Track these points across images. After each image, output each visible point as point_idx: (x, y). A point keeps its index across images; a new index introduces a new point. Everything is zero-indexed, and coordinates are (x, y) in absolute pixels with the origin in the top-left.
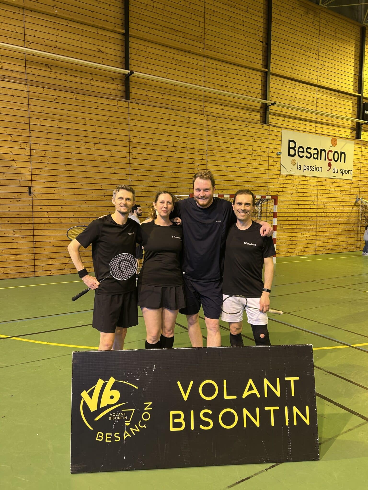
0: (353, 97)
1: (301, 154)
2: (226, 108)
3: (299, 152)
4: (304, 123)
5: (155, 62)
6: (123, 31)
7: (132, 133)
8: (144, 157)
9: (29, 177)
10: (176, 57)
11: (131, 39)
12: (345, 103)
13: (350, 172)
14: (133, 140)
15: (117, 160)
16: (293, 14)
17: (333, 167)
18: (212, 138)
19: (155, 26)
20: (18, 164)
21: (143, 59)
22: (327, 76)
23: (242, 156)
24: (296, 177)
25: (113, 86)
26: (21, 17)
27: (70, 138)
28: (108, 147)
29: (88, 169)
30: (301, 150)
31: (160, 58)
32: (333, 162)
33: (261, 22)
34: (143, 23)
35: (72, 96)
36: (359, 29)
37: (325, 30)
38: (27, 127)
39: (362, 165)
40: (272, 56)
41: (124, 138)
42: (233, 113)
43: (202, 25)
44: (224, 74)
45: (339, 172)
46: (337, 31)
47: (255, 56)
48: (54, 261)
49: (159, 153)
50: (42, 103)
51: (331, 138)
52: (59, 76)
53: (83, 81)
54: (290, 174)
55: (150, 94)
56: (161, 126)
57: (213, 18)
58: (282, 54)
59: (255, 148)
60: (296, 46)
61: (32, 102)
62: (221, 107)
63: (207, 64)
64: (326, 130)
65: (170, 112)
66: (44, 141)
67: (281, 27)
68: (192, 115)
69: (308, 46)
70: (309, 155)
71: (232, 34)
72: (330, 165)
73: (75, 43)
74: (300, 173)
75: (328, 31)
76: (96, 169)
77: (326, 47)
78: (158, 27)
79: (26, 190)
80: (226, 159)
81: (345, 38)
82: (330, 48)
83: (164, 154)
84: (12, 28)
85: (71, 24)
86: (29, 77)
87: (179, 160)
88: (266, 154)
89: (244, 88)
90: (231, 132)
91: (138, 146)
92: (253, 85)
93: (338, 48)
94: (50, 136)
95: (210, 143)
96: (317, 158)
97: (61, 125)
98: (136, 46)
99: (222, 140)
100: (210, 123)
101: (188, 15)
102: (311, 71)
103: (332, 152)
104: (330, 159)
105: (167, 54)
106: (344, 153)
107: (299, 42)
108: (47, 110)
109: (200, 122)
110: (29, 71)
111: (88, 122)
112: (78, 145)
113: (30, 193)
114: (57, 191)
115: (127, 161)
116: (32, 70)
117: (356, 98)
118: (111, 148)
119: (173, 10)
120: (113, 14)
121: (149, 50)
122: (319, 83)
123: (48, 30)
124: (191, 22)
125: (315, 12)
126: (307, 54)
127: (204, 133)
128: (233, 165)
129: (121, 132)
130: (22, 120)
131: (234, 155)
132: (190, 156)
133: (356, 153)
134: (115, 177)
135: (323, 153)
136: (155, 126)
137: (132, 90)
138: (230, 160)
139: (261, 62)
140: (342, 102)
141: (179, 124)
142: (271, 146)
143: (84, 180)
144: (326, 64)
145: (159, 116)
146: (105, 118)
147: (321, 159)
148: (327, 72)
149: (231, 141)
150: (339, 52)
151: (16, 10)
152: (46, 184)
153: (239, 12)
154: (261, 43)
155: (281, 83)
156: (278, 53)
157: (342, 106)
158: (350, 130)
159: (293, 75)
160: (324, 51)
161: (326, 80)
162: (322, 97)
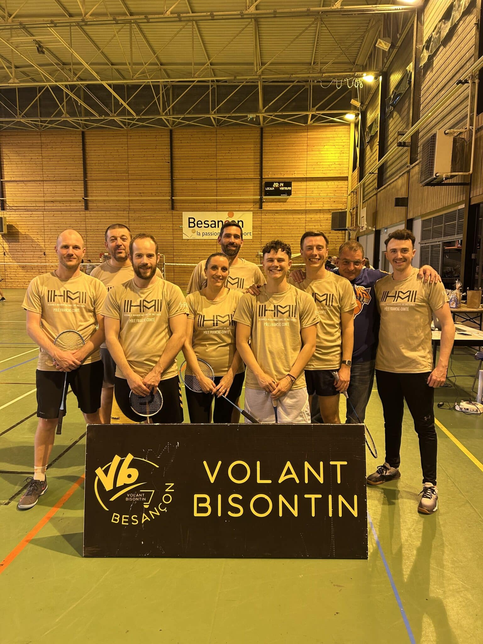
1: (199, 225)
2: (144, 205)
3: (197, 224)
4: (206, 204)
5: (100, 189)
6: (84, 179)
7: (87, 225)
9: (44, 248)
10: (112, 184)
11: (88, 182)
13: (249, 234)
16: (192, 139)
18: (132, 223)
19: (100, 172)
21: (95, 189)
22: (226, 171)
23: (153, 230)
24: (196, 240)
25: (80, 205)
26: (42, 184)
30: (199, 223)
33: (167, 152)
34: (94, 172)
35: (60, 213)
37: (222, 141)
38: (43, 228)
39: (261, 228)
40: (174, 169)
43: (126, 164)
44: (142, 186)
47: (164, 171)
50: (48, 218)
52: (57, 205)
53: (67, 205)
54: (191, 238)
55: (98, 205)
56: (102, 220)
57: (133, 159)
59: (162, 225)
61: (45, 218)
62: (141, 205)
63: (130, 183)
65: (107, 213)
67: (182, 150)
68: (119, 212)
69: (207, 155)
70: (207, 226)
71: (146, 164)
73: (63, 190)
74: (200, 237)
75: (225, 141)
78: (102, 172)
79: (42, 253)
81: (242, 141)
84: (39, 190)
85: (61, 182)
86: (45, 208)
88: (171, 228)
89: (156, 191)
90: (145, 218)
91: (91, 231)
92: (163, 189)
96: (215, 227)
98: (91, 184)
99: (138, 223)
100: (130, 215)
101: (118, 162)
102: (210, 171)
105: (107, 184)
107: (198, 155)
108: (50, 220)
109: (124, 215)
110: (45, 205)
111: (67, 223)
113: (45, 255)
116: (47, 204)
117: (258, 180)
119: (110, 162)
121: (98, 184)
122: (218, 177)
125: (213, 132)
126: (206, 160)
127: (127, 220)
129: (82, 226)
130: (41, 226)
133: (256, 220)
136: (99, 220)
137: (89, 206)
139: (168, 174)
140: (242, 185)
142: (174, 223)
146: (74, 220)
148: (225, 168)
149: (145, 223)
151: (40, 182)
152: (51, 251)
153: (150, 150)
154: (168, 164)
155: (185, 183)
156: (181, 166)
157: (242, 188)
158: (252, 204)
159: (194, 176)
160: (221, 155)
161: (225, 173)
162: (221, 185)
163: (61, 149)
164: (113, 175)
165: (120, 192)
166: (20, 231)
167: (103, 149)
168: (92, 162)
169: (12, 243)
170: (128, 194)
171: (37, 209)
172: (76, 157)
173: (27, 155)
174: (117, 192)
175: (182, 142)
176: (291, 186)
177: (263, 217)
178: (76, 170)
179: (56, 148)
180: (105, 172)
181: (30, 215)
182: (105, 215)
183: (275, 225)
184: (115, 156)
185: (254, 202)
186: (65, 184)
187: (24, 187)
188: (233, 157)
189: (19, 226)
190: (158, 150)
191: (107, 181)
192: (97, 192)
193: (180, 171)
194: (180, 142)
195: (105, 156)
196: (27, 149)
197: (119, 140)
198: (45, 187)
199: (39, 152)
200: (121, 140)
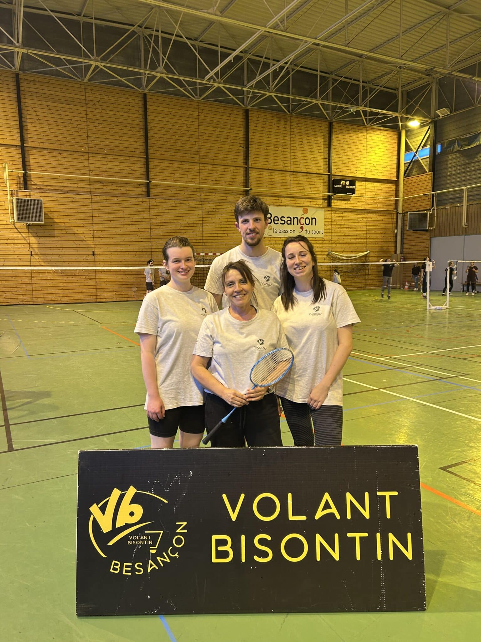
0: (323, 176)
1: (276, 222)
2: (216, 194)
3: (274, 220)
4: (280, 198)
5: (165, 171)
6: (145, 157)
7: (152, 217)
8: (160, 230)
9: (93, 246)
10: (180, 166)
11: (150, 160)
12: (316, 181)
13: (321, 232)
14: (152, 221)
15: (143, 233)
16: (267, 123)
17: (304, 229)
18: (206, 216)
19: (165, 150)
20: (87, 239)
21: (158, 171)
22: (299, 163)
23: (229, 226)
24: (273, 238)
25: (140, 189)
26: (87, 158)
27: (115, 222)
28: (137, 226)
29: (126, 240)
30: (276, 219)
31: (169, 169)
32: (304, 226)
33: (241, 134)
34: (158, 149)
35: (115, 198)
36: (328, 123)
37: (295, 130)
38: (91, 218)
39: (333, 226)
40: (250, 155)
41: (147, 220)
42: (222, 197)
43: (197, 144)
44: (214, 172)
45: (311, 232)
46: (306, 129)
47: (237, 157)
48: (107, 293)
49: (169, 228)
50: (99, 204)
51: (302, 208)
52: (109, 188)
53: (122, 188)
54: (267, 236)
55: (162, 191)
56: (170, 211)
57: (205, 138)
58: (259, 153)
60: (271, 145)
61: (94, 204)
62: (213, 194)
63: (201, 168)
64: (300, 202)
65: (176, 201)
66: (100, 225)
67: (257, 135)
68: (191, 202)
69: (281, 144)
70: (283, 222)
71: (220, 146)
72: (302, 228)
73: (116, 167)
74: (276, 235)
75: (298, 131)
76: (130, 240)
77: (298, 143)
78: (167, 150)
79: (91, 253)
80: (217, 229)
81: (313, 133)
82: (300, 143)
83: (173, 228)
84: (82, 165)
85: (115, 157)
86: (92, 190)
87: (183, 231)
89: (230, 180)
90: (220, 211)
91: (155, 224)
92: (237, 177)
93: (307, 141)
94: (104, 222)
95: (204, 219)
96: (291, 224)
97: (110, 215)
98: (154, 164)
99: (212, 216)
100: (204, 206)
101: (187, 139)
102: (284, 162)
103: (303, 218)
104: (302, 223)
105: (174, 165)
106: (315, 218)
107: (273, 142)
108: (102, 208)
109: (197, 206)
110: (91, 186)
111: (125, 212)
112: (120, 226)
113: (93, 255)
114: (108, 253)
115: (149, 234)
116: (94, 186)
117: (327, 176)
118: (139, 227)
119: (177, 138)
120: (139, 147)
121: (162, 164)
122: (292, 169)
123: (101, 163)
124: (189, 142)
125: (286, 119)
126: (280, 149)
127: (200, 213)
128: (222, 232)
129: (146, 217)
130: (88, 215)
131: (222, 226)
132: (191, 228)
133: (327, 217)
134: (141, 243)
135: (296, 220)
137: (151, 190)
138: (219, 229)
139: (242, 161)
140: (313, 180)
141: (182, 208)
143: (123, 246)
144: (296, 154)
145: (169, 205)
146: (135, 209)
147: (294, 224)
148: (298, 160)
149: (220, 216)
150: (308, 144)
151: (84, 154)
152: (102, 250)
153: (224, 130)
154: (242, 148)
155: (259, 173)
156: (256, 153)
157: (313, 183)
158: (322, 201)
159: (269, 166)
160: (295, 145)
161: (298, 166)
162: (295, 179)
163: (113, 113)
164: (180, 154)
165: (189, 177)
166: (56, 220)
167: (170, 120)
168: (156, 135)
169: (44, 238)
170: (198, 181)
171: (79, 192)
172: (134, 126)
173: (65, 113)
174: (186, 176)
175: (258, 125)
176: (355, 185)
177: (333, 215)
178: (135, 143)
179: (106, 110)
180: (172, 150)
181: (71, 200)
182: (174, 205)
183: (343, 223)
184: (183, 132)
185: (323, 199)
186: (120, 161)
187: (60, 159)
188: (305, 149)
189: (55, 213)
190: (232, 131)
191: (174, 162)
192: (162, 174)
193: (255, 159)
194: (255, 125)
195: (172, 130)
196: (65, 106)
197: (188, 112)
198: (90, 162)
199: (82, 112)
200: (191, 113)
